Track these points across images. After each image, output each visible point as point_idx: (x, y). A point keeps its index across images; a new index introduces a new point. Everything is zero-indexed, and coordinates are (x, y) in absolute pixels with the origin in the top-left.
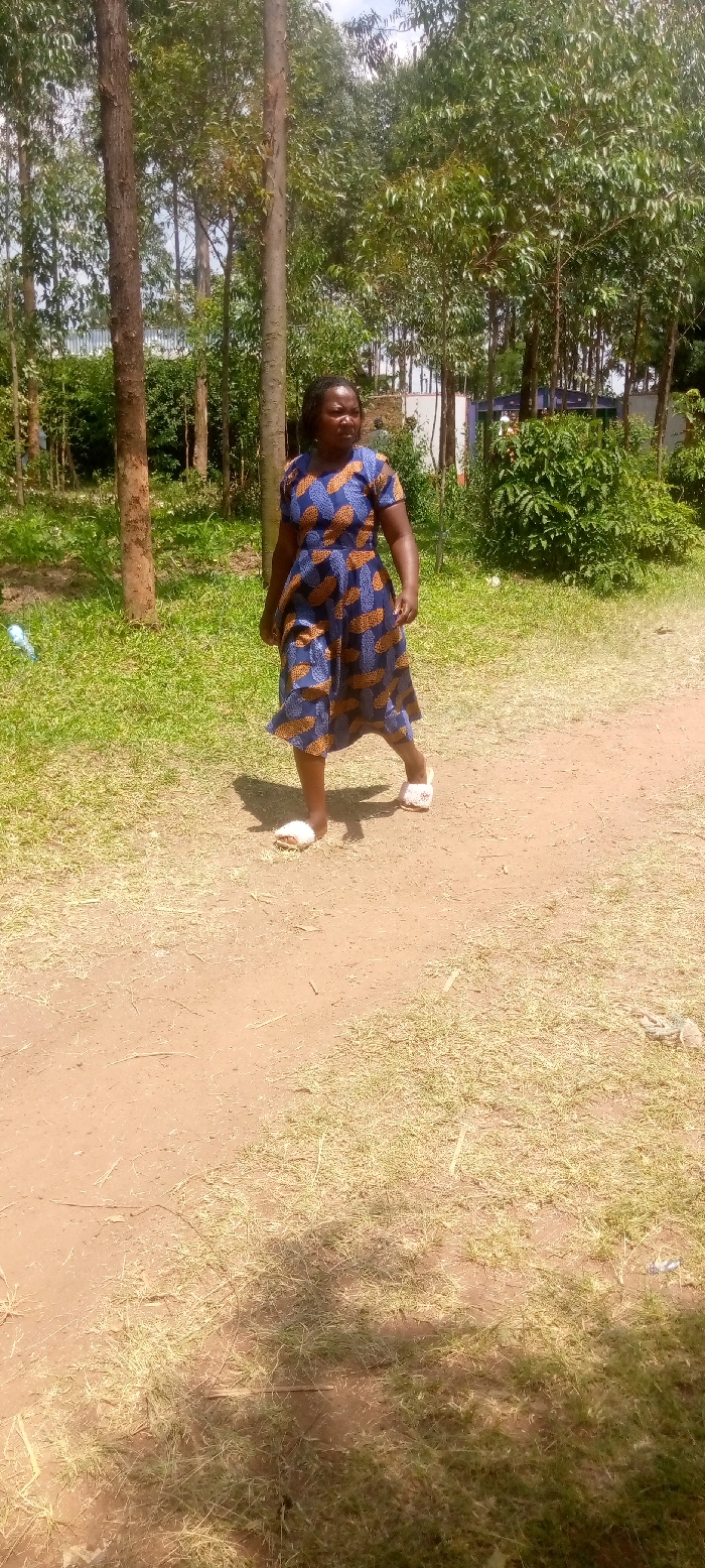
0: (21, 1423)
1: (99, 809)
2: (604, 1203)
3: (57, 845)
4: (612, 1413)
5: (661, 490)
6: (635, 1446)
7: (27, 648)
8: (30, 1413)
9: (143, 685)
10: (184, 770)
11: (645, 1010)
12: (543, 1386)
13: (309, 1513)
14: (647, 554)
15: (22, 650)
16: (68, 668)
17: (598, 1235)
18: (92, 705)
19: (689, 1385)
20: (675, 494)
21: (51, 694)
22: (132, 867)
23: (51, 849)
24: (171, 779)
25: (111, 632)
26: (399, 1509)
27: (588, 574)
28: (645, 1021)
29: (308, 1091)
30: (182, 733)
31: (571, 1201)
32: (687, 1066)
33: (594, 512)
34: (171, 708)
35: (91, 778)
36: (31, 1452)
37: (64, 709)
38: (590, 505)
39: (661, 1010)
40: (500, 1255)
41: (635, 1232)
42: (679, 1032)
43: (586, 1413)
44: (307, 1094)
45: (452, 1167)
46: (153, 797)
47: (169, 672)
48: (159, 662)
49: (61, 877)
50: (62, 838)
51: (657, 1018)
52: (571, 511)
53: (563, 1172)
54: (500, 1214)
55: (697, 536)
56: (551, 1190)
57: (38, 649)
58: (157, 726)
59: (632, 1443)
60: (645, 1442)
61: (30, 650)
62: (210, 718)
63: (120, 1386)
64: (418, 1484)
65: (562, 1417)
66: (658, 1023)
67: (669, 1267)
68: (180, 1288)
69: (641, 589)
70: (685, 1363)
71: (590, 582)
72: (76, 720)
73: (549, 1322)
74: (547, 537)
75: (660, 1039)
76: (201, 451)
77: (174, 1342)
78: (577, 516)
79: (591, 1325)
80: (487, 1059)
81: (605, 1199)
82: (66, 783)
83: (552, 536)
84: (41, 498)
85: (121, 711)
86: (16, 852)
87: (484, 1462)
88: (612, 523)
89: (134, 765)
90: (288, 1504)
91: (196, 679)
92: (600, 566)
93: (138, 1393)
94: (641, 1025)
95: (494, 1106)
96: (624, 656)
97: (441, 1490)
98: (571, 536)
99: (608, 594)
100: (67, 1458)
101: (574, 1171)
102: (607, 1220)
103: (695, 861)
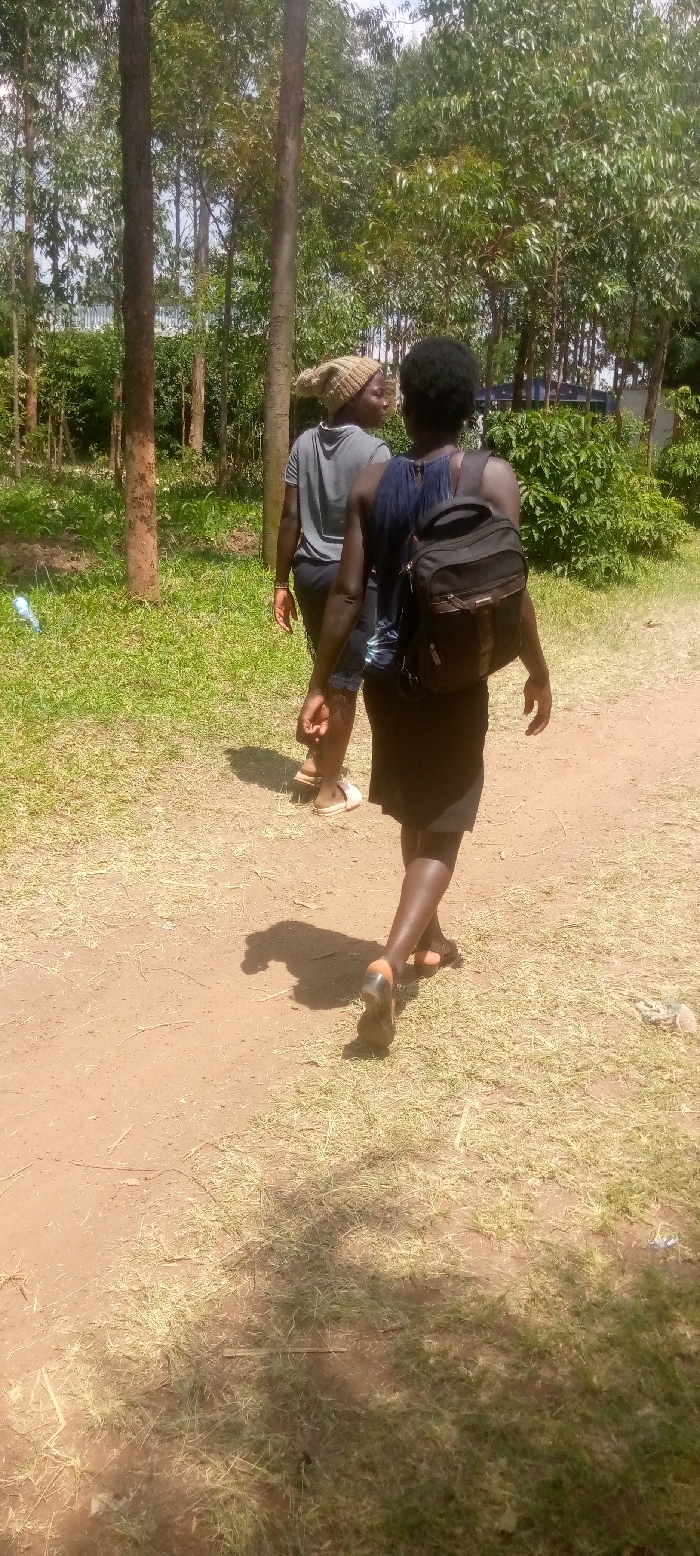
0: (45, 1376)
1: (105, 781)
2: (604, 1180)
3: (64, 816)
4: (616, 1381)
5: (651, 486)
6: (639, 1413)
7: (32, 620)
8: (54, 1366)
9: (145, 661)
10: (187, 748)
11: (640, 995)
12: (550, 1353)
13: (327, 1469)
14: (636, 548)
15: (29, 623)
16: (72, 642)
17: (598, 1210)
18: (96, 679)
19: (689, 1356)
20: (665, 491)
21: (55, 666)
22: (137, 840)
23: (58, 820)
24: (174, 754)
25: (114, 607)
26: (414, 1467)
27: (579, 566)
28: (641, 1005)
29: (315, 1064)
30: (184, 709)
31: (573, 1177)
32: (682, 1049)
33: (586, 504)
34: (173, 685)
35: (97, 751)
36: (56, 1405)
37: (69, 682)
38: (583, 497)
39: (656, 994)
40: (506, 1227)
41: (634, 1208)
42: (675, 1016)
43: (591, 1381)
44: (314, 1067)
45: (458, 1141)
46: (158, 772)
47: (171, 649)
48: (160, 640)
49: (69, 849)
50: (69, 809)
51: (653, 1003)
52: (564, 503)
53: (565, 1150)
54: (505, 1189)
55: (684, 531)
56: (553, 1165)
57: (43, 622)
58: (159, 702)
59: (637, 1409)
60: (649, 1409)
61: (36, 623)
62: (212, 695)
63: (141, 1343)
64: (432, 1445)
65: (568, 1384)
66: (654, 1008)
67: (669, 1243)
68: (197, 1250)
69: (631, 582)
70: (685, 1335)
71: (582, 575)
72: (80, 693)
73: (553, 1293)
74: (539, 529)
75: (656, 1023)
76: (197, 431)
77: (192, 1302)
78: (570, 508)
79: (595, 1296)
80: (489, 1038)
81: (606, 1176)
82: (74, 755)
83: (545, 528)
84: (37, 471)
85: (124, 685)
86: (25, 822)
87: (494, 1425)
88: (604, 516)
89: (139, 741)
90: (308, 1460)
91: (198, 656)
92: (591, 559)
93: (159, 1351)
94: (637, 1009)
95: (496, 1083)
96: (615, 648)
97: (453, 1450)
98: (563, 528)
99: (598, 587)
100: (91, 1411)
101: (575, 1147)
102: (608, 1197)
103: (687, 851)
